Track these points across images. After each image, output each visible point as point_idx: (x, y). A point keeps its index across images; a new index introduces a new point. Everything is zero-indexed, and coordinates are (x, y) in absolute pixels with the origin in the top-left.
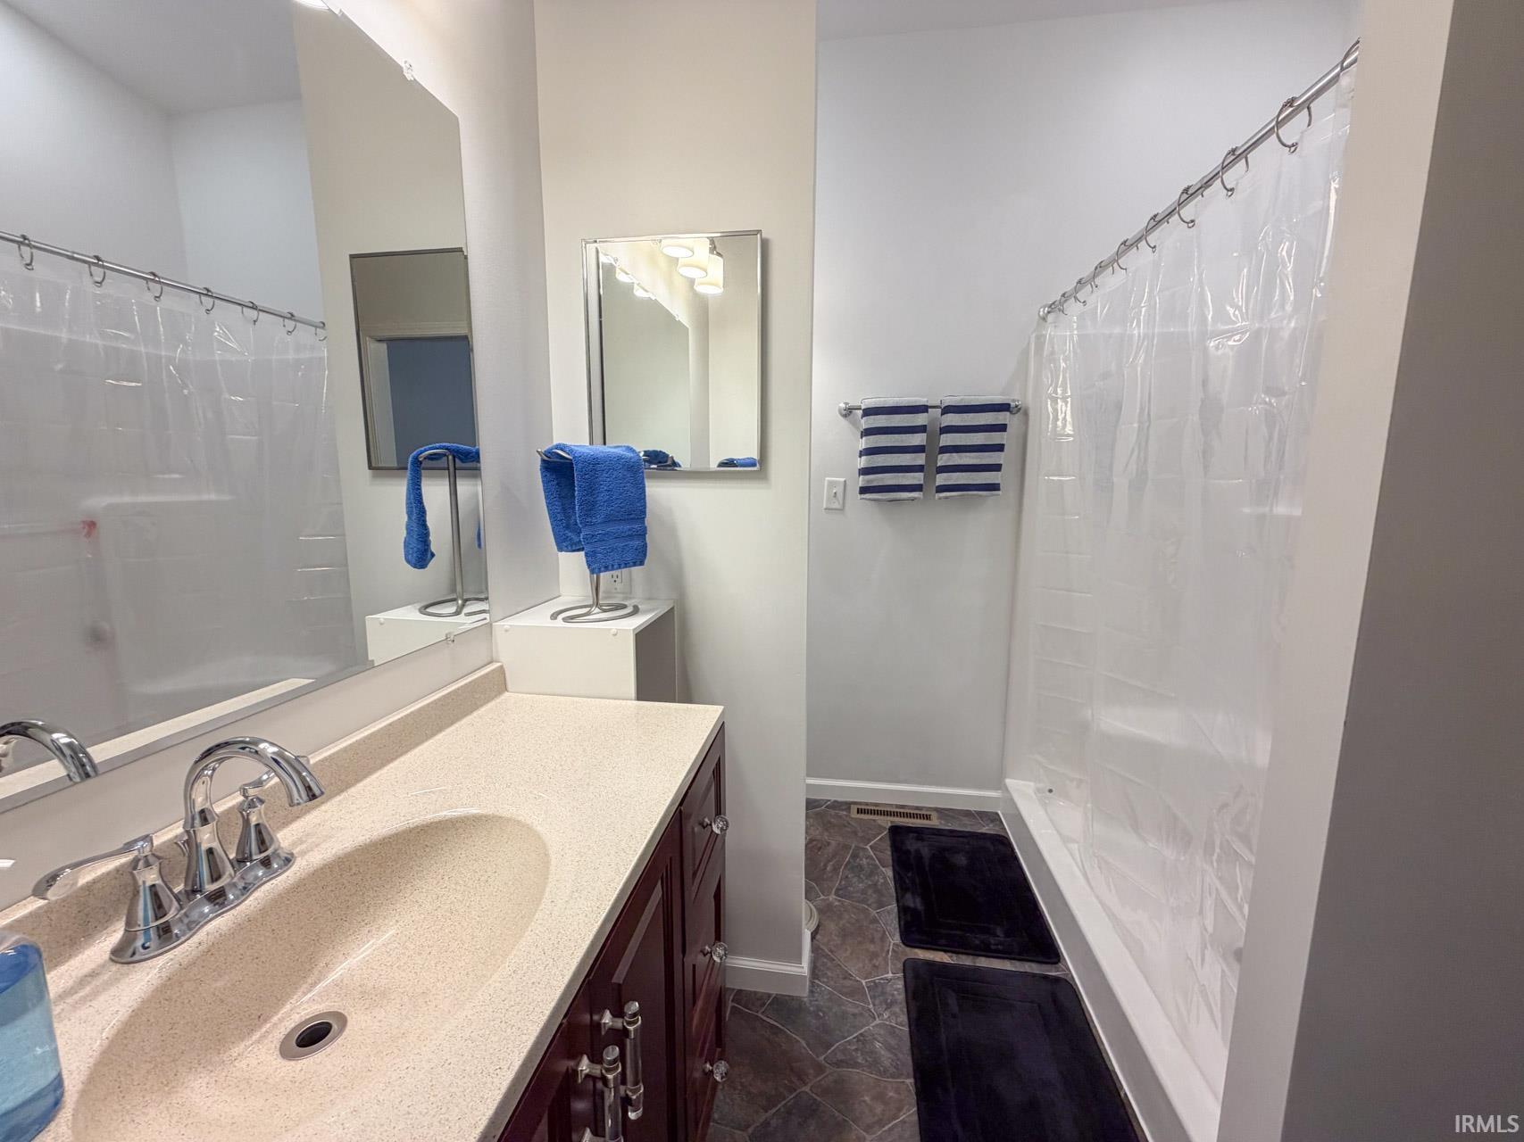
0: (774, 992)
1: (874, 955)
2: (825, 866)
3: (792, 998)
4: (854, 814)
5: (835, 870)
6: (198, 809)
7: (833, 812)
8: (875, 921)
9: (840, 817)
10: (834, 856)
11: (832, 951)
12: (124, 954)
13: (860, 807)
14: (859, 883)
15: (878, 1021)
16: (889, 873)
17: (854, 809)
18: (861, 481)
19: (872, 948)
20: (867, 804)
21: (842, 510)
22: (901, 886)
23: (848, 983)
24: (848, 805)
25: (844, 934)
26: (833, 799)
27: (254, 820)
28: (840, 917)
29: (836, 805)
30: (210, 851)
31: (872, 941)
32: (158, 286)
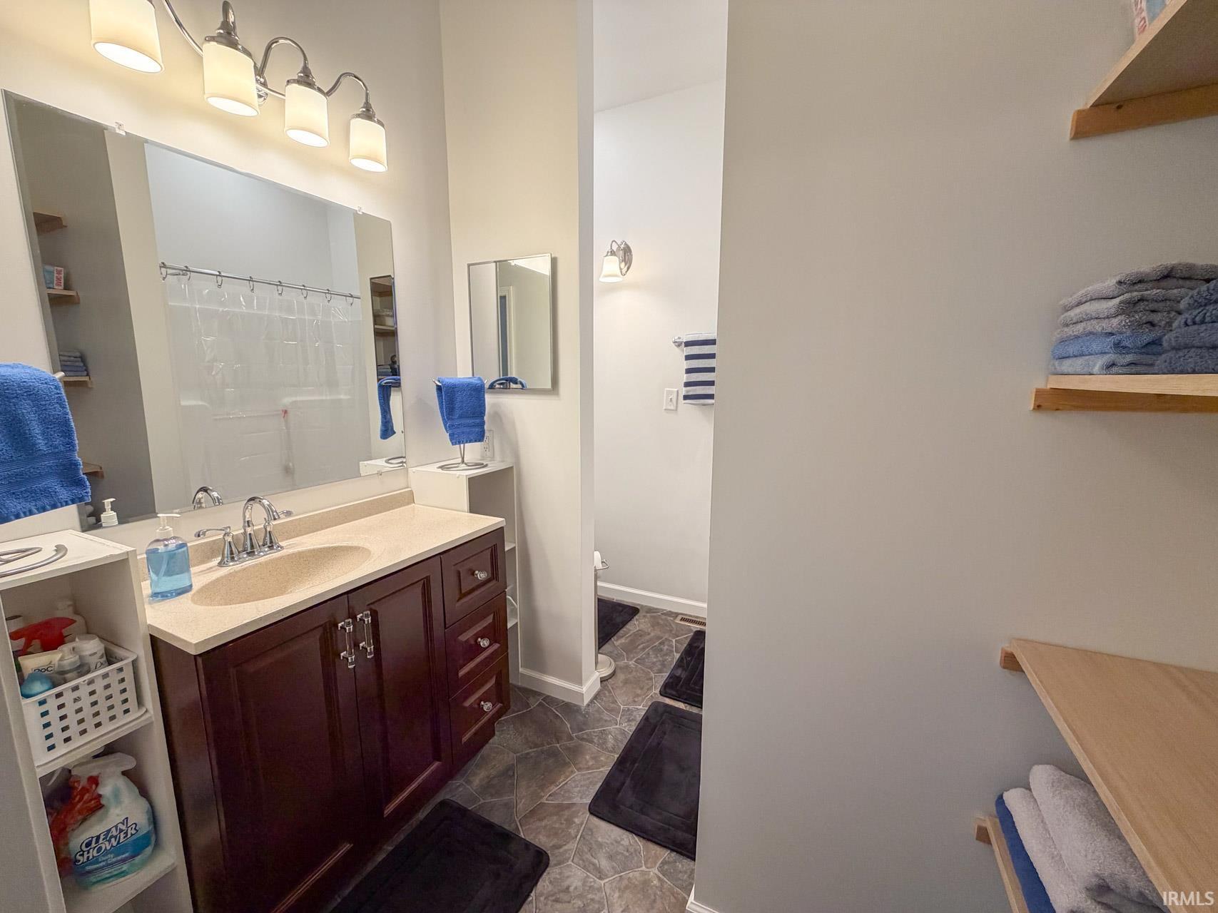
0: (567, 700)
1: (638, 696)
2: (639, 645)
3: (576, 705)
4: (678, 621)
5: (644, 649)
6: (247, 520)
7: (663, 617)
8: (651, 679)
9: (668, 621)
10: (648, 642)
11: (612, 688)
12: (221, 564)
13: (684, 617)
14: (655, 658)
15: (618, 726)
16: (677, 656)
17: (680, 617)
18: (684, 391)
19: (639, 692)
20: (691, 616)
21: (676, 410)
22: (680, 663)
23: (612, 705)
24: (677, 614)
25: (626, 682)
26: (669, 610)
27: (268, 529)
28: (630, 673)
29: (670, 614)
30: (250, 534)
31: (642, 689)
32: (305, 291)
